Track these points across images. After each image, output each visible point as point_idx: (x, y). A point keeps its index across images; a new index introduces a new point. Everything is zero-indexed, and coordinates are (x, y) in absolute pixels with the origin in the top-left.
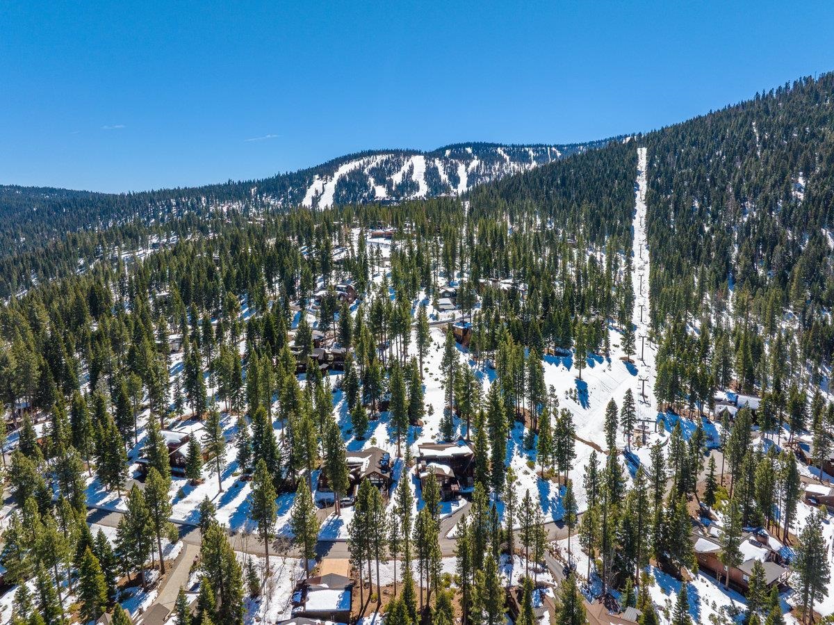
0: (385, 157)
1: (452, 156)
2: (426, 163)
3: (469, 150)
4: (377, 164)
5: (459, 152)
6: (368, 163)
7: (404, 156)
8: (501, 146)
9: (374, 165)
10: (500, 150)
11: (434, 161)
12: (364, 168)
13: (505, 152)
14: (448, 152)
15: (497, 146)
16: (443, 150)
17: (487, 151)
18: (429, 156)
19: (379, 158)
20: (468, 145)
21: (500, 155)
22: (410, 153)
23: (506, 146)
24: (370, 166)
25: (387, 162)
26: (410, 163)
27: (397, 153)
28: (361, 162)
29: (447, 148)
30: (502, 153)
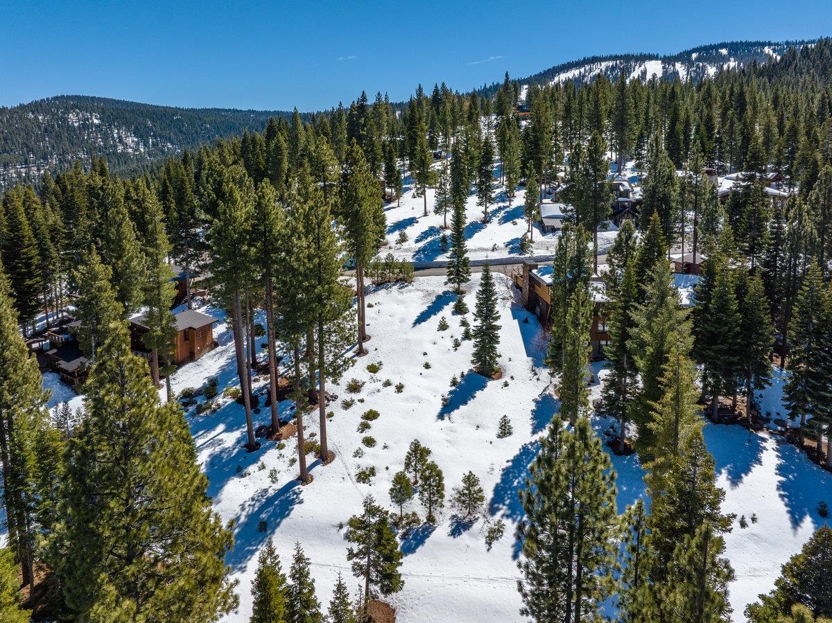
0: (611, 64)
1: (698, 59)
2: (664, 68)
3: (724, 51)
4: (601, 70)
5: (709, 53)
6: (591, 70)
7: (636, 61)
8: (770, 44)
9: (597, 72)
10: (766, 50)
11: (674, 66)
12: (584, 76)
13: (774, 51)
14: (694, 56)
15: (763, 45)
16: (689, 53)
17: (749, 51)
18: (668, 60)
19: (604, 65)
20: (723, 45)
21: (768, 54)
22: (643, 58)
23: (777, 44)
24: (592, 74)
25: (613, 68)
26: (642, 68)
27: (627, 58)
28: (582, 70)
29: (694, 51)
30: (771, 52)
